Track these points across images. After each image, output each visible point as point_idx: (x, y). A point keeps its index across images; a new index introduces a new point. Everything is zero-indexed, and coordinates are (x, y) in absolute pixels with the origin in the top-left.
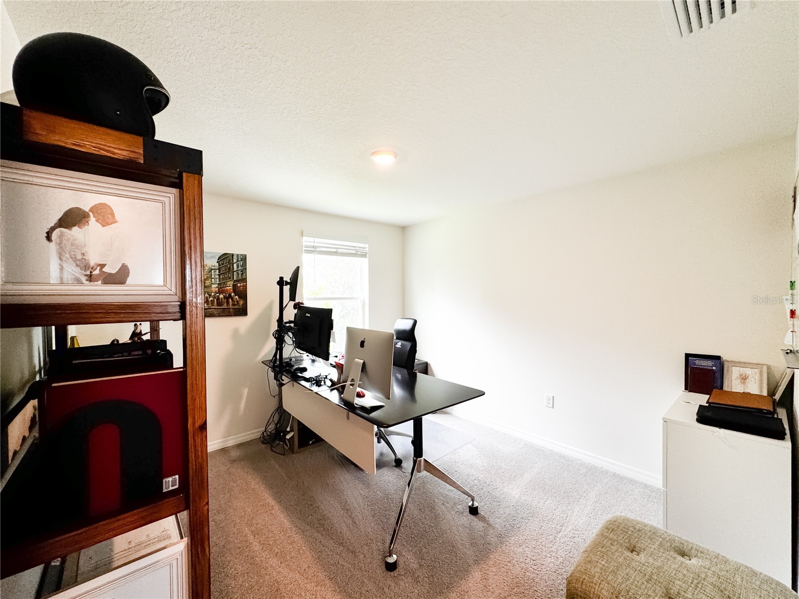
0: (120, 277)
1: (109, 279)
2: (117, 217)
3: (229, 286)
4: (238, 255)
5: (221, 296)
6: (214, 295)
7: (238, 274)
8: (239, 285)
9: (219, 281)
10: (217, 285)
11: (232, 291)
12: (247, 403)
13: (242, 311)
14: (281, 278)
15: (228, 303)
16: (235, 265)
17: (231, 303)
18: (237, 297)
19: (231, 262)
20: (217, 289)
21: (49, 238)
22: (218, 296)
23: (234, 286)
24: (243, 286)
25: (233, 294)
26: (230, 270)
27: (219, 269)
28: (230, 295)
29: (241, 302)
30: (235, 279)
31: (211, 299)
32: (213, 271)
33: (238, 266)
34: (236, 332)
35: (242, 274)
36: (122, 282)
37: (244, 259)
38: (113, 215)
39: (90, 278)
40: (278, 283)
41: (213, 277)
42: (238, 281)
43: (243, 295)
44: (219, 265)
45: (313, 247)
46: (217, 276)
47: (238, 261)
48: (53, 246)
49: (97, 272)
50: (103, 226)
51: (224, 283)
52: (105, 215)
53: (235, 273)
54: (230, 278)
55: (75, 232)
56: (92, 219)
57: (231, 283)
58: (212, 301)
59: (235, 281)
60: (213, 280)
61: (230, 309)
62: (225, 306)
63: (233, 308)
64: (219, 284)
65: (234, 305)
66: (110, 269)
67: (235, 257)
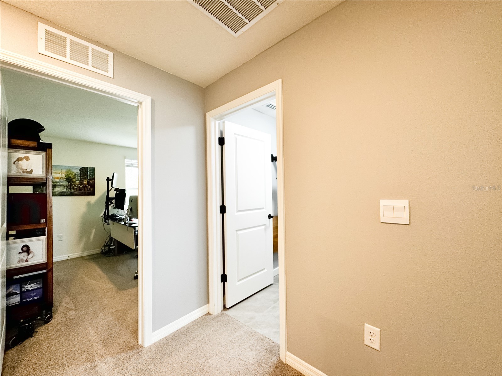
0: (31, 172)
1: (28, 172)
2: (30, 159)
3: (85, 182)
4: (90, 168)
5: (81, 186)
6: (77, 186)
7: (90, 176)
8: (90, 181)
9: (80, 179)
10: (79, 181)
11: (86, 184)
12: (94, 236)
13: (92, 193)
14: (108, 178)
15: (85, 189)
16: (89, 172)
17: (86, 190)
18: (89, 187)
19: (86, 171)
20: (79, 183)
21: (14, 163)
22: (80, 186)
23: (88, 182)
24: (93, 182)
25: (87, 185)
26: (86, 174)
27: (80, 174)
28: (86, 186)
29: (92, 189)
30: (88, 178)
31: (76, 187)
32: (77, 175)
33: (90, 173)
34: (88, 203)
35: (92, 177)
36: (31, 173)
37: (93, 169)
38: (29, 158)
39: (24, 172)
40: (107, 180)
41: (77, 177)
42: (90, 179)
43: (93, 186)
44: (80, 172)
45: (131, 164)
46: (79, 177)
47: (90, 170)
48: (15, 165)
49: (25, 171)
50: (27, 161)
51: (83, 180)
52: (27, 158)
53: (88, 176)
54: (86, 178)
55: (20, 162)
56: (24, 159)
57: (87, 180)
58: (76, 189)
59: (88, 180)
60: (77, 179)
61: (86, 192)
62: (83, 191)
63: (87, 192)
64: (80, 181)
65: (87, 190)
66: (28, 170)
67: (88, 169)
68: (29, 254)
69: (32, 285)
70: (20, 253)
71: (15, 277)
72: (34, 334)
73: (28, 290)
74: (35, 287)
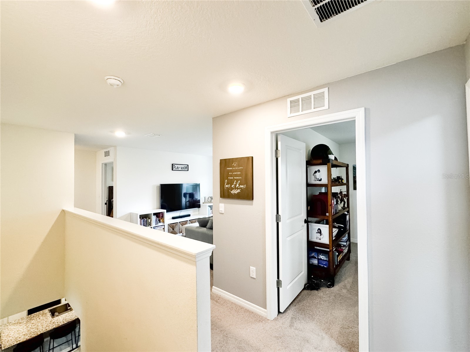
21: (313, 175)
50: (319, 172)
55: (316, 174)
68: (321, 235)
69: (323, 257)
70: (317, 233)
71: (315, 247)
72: (319, 290)
73: (321, 259)
74: (324, 258)
